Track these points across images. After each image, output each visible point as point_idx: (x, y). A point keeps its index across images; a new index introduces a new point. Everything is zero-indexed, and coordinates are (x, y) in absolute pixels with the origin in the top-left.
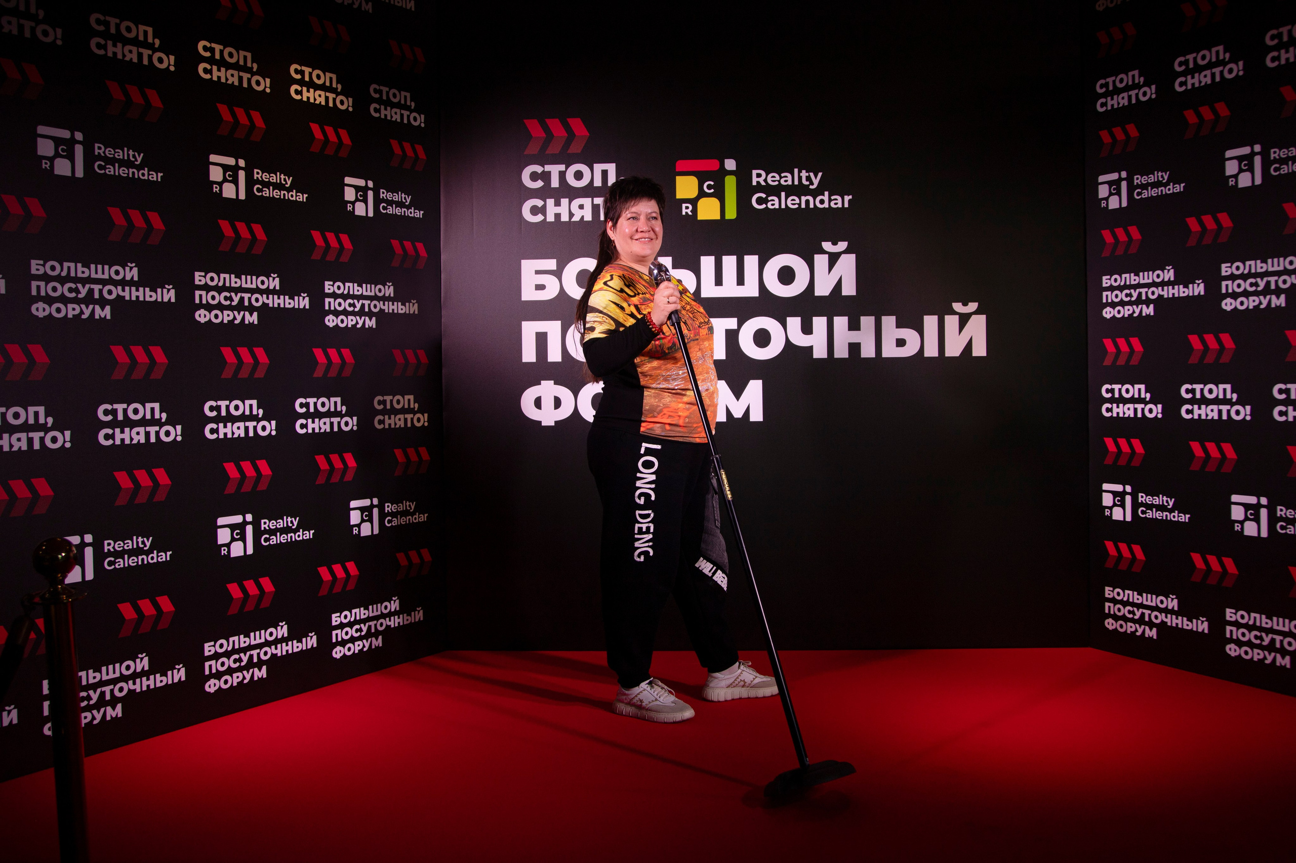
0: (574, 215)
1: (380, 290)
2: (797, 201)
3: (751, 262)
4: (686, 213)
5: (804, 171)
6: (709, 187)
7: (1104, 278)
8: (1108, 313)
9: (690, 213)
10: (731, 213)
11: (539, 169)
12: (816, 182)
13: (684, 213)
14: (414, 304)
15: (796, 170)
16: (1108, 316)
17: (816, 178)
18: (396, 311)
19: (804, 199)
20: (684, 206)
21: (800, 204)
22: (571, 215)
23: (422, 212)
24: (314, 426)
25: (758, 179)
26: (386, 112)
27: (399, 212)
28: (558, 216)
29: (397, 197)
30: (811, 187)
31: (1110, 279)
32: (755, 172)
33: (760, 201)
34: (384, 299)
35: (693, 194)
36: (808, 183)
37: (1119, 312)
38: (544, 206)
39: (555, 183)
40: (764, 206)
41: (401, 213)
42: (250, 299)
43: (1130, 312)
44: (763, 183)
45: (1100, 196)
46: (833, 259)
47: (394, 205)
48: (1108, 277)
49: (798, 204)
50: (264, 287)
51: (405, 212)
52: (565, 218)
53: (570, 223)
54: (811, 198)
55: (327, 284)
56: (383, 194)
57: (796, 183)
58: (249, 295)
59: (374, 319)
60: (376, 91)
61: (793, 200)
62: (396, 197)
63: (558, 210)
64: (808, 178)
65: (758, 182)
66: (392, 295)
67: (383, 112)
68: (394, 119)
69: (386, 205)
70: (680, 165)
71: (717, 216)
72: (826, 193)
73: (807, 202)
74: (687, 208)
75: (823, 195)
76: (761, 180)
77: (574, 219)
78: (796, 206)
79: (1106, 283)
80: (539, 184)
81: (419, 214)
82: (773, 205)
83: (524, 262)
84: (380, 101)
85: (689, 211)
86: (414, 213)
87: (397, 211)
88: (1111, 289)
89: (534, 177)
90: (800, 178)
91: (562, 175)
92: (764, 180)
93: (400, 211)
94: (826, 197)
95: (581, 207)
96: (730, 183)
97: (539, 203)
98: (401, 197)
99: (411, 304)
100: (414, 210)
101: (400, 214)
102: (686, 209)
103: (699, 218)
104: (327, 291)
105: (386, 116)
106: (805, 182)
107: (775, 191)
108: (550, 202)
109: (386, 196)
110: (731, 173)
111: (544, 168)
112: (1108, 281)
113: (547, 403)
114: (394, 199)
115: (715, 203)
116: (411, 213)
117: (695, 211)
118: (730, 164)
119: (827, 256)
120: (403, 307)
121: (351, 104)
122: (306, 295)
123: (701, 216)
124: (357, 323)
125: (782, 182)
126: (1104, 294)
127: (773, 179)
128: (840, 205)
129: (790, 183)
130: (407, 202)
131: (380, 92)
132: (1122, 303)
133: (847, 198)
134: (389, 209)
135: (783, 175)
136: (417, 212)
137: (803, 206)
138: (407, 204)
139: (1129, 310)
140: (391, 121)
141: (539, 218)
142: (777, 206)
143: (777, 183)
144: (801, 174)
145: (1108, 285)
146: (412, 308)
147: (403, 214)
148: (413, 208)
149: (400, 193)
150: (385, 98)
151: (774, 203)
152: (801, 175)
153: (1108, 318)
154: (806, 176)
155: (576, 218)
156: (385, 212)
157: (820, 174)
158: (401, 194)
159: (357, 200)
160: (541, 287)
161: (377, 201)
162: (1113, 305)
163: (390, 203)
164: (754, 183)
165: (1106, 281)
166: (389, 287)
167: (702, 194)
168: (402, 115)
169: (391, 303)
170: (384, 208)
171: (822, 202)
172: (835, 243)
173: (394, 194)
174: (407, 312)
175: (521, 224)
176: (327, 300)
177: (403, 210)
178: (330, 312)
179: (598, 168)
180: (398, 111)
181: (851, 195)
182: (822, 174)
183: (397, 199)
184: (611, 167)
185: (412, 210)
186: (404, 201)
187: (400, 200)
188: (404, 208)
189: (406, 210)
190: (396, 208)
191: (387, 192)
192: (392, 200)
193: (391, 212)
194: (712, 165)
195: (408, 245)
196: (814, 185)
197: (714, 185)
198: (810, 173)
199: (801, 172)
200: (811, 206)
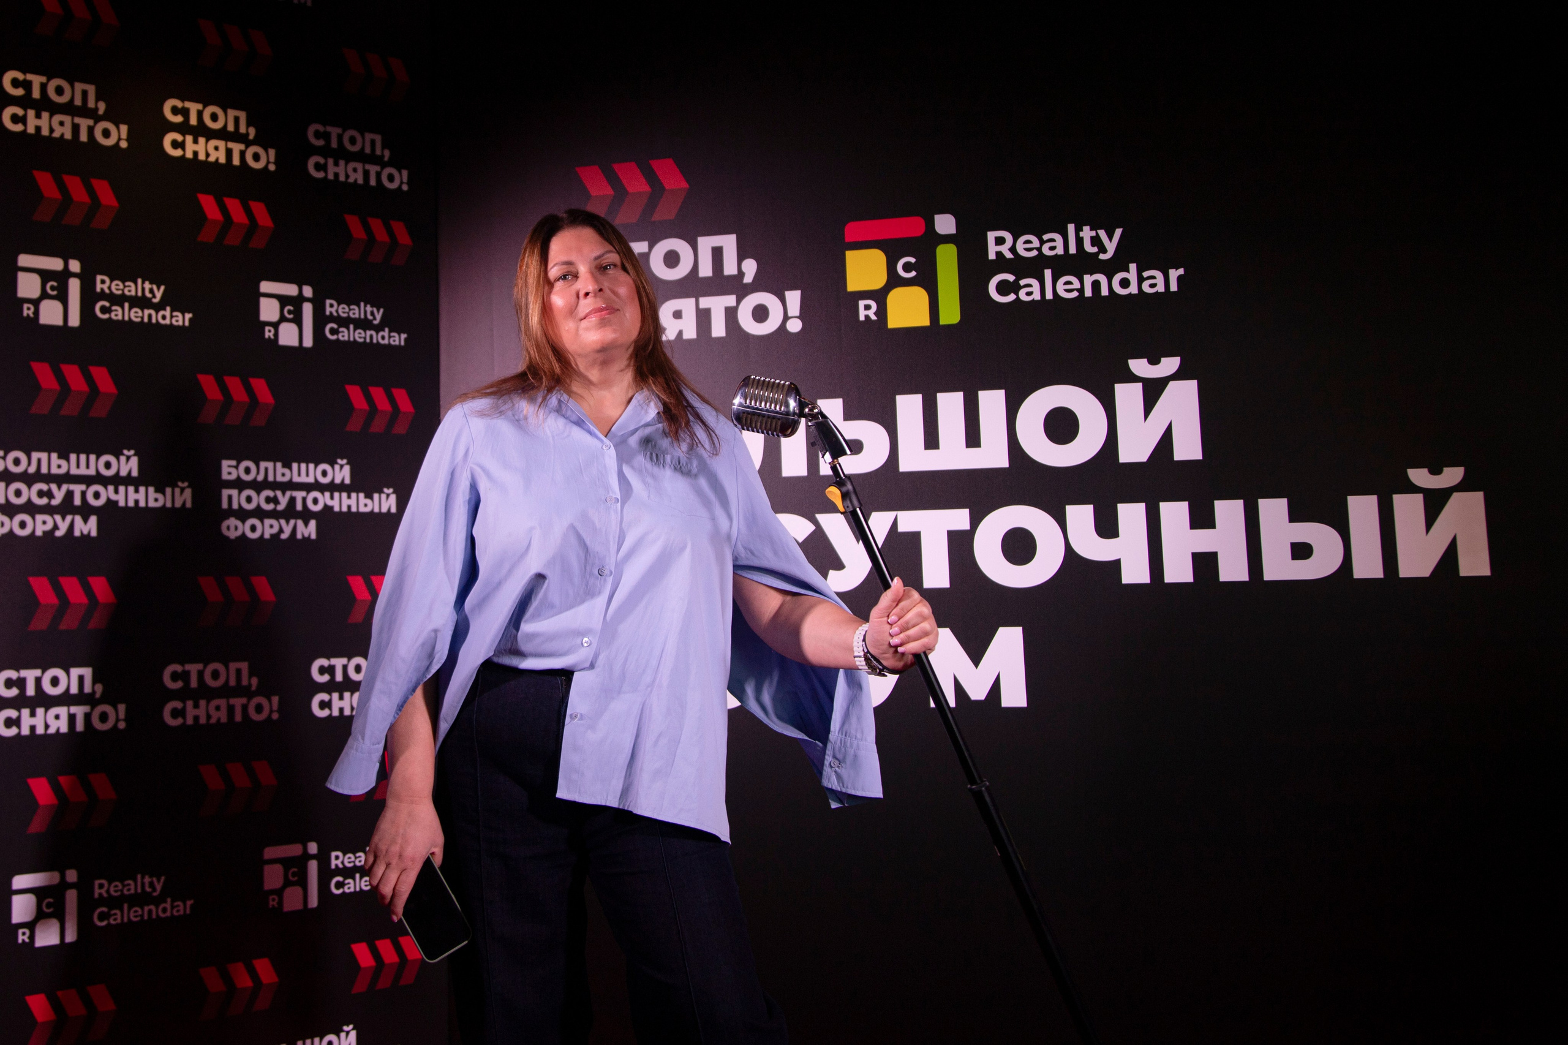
1: (324, 474)
2: (1076, 284)
3: (992, 402)
4: (867, 317)
5: (1086, 228)
6: (907, 267)
9: (874, 318)
10: (950, 314)
12: (1111, 247)
13: (862, 318)
14: (388, 495)
15: (1071, 228)
17: (1110, 237)
18: (354, 509)
19: (1088, 279)
20: (862, 303)
21: (1081, 290)
23: (404, 336)
24: (196, 712)
25: (1000, 248)
26: (336, 170)
27: (360, 338)
29: (357, 311)
30: (1102, 257)
32: (991, 236)
33: (1003, 288)
34: (332, 488)
35: (877, 279)
36: (1095, 250)
40: (1012, 297)
41: (365, 338)
42: (83, 494)
44: (1009, 255)
46: (1153, 391)
47: (352, 327)
49: (1077, 290)
50: (111, 473)
51: (371, 337)
54: (1102, 278)
55: (226, 464)
56: (331, 307)
57: (1073, 250)
58: (83, 487)
59: (313, 524)
60: (318, 134)
61: (1068, 283)
62: (355, 312)
64: (1096, 241)
65: (999, 254)
66: (347, 481)
67: (331, 169)
68: (350, 180)
69: (335, 326)
71: (924, 321)
72: (1133, 267)
73: (1096, 285)
74: (867, 307)
75: (1128, 271)
76: (1005, 249)
78: (1075, 294)
81: (398, 339)
82: (1029, 294)
84: (325, 151)
85: (871, 314)
86: (390, 337)
87: (357, 336)
90: (1079, 241)
92: (1010, 250)
93: (363, 335)
94: (1132, 274)
95: (678, 315)
96: (947, 258)
98: (366, 312)
99: (384, 496)
100: (390, 332)
101: (361, 340)
102: (866, 311)
103: (891, 324)
104: (225, 476)
105: (336, 175)
106: (1089, 248)
107: (1033, 267)
109: (337, 311)
110: (947, 239)
114: (352, 316)
115: (918, 296)
116: (383, 338)
117: (882, 312)
118: (945, 224)
119: (1138, 386)
120: (368, 501)
121: (274, 160)
122: (186, 484)
124: (281, 531)
125: (1046, 250)
127: (1026, 246)
128: (1161, 288)
129: (1060, 251)
130: (375, 319)
131: (325, 136)
133: (1174, 274)
134: (343, 332)
135: (1045, 237)
136: (394, 337)
137: (1088, 293)
138: (376, 322)
140: (345, 183)
142: (1037, 296)
143: (1035, 253)
144: (1081, 234)
146: (385, 503)
147: (368, 340)
148: (387, 329)
149: (362, 304)
150: (334, 145)
151: (1031, 291)
152: (1081, 236)
154: (1092, 238)
156: (334, 337)
157: (1118, 232)
158: (365, 306)
159: (283, 319)
161: (320, 319)
163: (344, 322)
164: (992, 256)
166: (342, 466)
167: (894, 281)
168: (366, 173)
169: (344, 495)
170: (333, 331)
171: (1125, 283)
172: (1154, 361)
173: (352, 307)
174: (376, 510)
176: (226, 493)
177: (369, 333)
178: (230, 513)
179: (706, 243)
180: (359, 166)
181: (1181, 268)
182: (1123, 232)
183: (357, 316)
184: (729, 243)
185: (386, 333)
186: (370, 317)
187: (362, 316)
188: (370, 330)
189: (373, 333)
190: (355, 330)
191: (339, 304)
192: (349, 317)
193: (346, 338)
194: (911, 227)
195: (378, 393)
196: (1108, 253)
197: (915, 262)
198: (1098, 231)
199: (1082, 231)
200: (1105, 292)
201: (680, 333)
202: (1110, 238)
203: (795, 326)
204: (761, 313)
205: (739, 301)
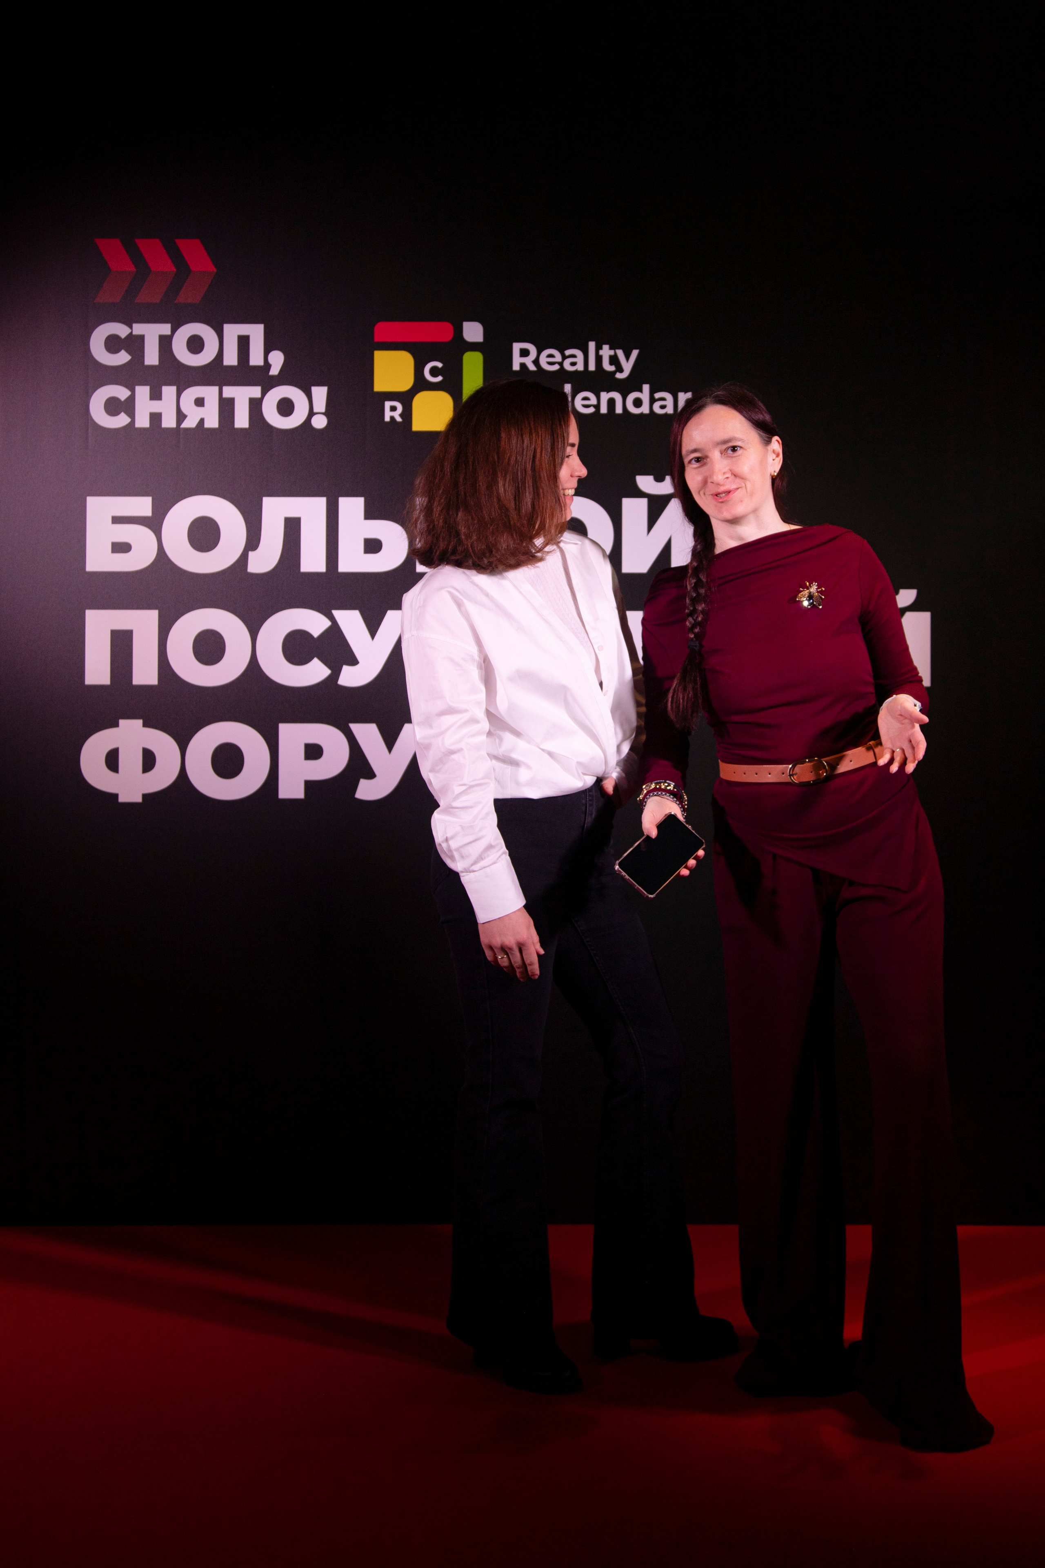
0: (185, 417)
2: (593, 400)
4: (392, 418)
5: (606, 347)
6: (434, 372)
9: (399, 419)
11: (121, 330)
12: (628, 366)
13: (387, 419)
15: (592, 345)
17: (627, 357)
19: (605, 396)
20: (388, 404)
21: (597, 407)
22: (181, 416)
25: (524, 360)
28: (156, 418)
30: (619, 376)
32: (517, 347)
35: (405, 383)
36: (612, 368)
38: (131, 400)
39: (152, 357)
44: (532, 368)
46: (657, 506)
49: (594, 406)
52: (169, 421)
53: (177, 431)
54: (617, 396)
57: (592, 367)
61: (586, 399)
63: (156, 406)
64: (614, 360)
65: (523, 365)
70: (383, 329)
72: (646, 388)
73: (611, 403)
74: (393, 409)
75: (641, 391)
76: (529, 361)
77: (186, 425)
78: (591, 410)
80: (123, 358)
83: (92, 501)
85: (397, 415)
89: (113, 344)
90: (599, 359)
91: (165, 343)
92: (533, 362)
94: (645, 395)
95: (200, 402)
96: (473, 366)
97: (121, 393)
102: (392, 412)
103: (416, 427)
106: (608, 367)
108: (143, 392)
110: (473, 347)
111: (131, 327)
113: (130, 760)
115: (443, 401)
117: (407, 414)
118: (473, 332)
119: (644, 502)
123: (418, 425)
125: (567, 366)
127: (549, 360)
129: (580, 367)
135: (568, 352)
137: (604, 410)
141: (122, 420)
143: (556, 367)
144: (601, 352)
152: (600, 354)
154: (610, 356)
155: (190, 423)
157: (635, 353)
160: (121, 548)
164: (516, 367)
167: (421, 384)
171: (638, 403)
172: (659, 479)
175: (87, 430)
179: (232, 331)
181: (690, 392)
182: (639, 352)
184: (256, 332)
194: (440, 332)
196: (625, 372)
197: (442, 368)
198: (617, 350)
199: (602, 349)
200: (619, 410)
201: (203, 421)
203: (320, 422)
204: (285, 407)
205: (264, 393)
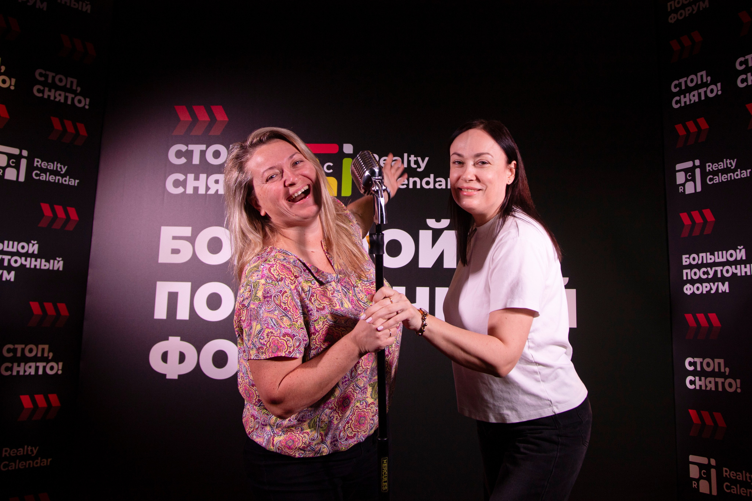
0: (210, 188)
1: (23, 248)
5: (412, 156)
6: (329, 168)
7: (684, 257)
8: (688, 290)
10: (347, 191)
11: (183, 148)
12: (423, 165)
14: (58, 262)
15: (406, 155)
16: (688, 292)
18: (38, 267)
22: (208, 189)
23: (77, 181)
26: (49, 93)
27: (52, 180)
28: (196, 189)
30: (419, 170)
31: (689, 258)
34: (27, 255)
36: (416, 166)
37: (698, 289)
38: (185, 180)
39: (196, 160)
41: (55, 180)
43: (708, 289)
45: (678, 183)
46: (437, 234)
47: (48, 174)
48: (687, 256)
49: (406, 185)
51: (59, 180)
52: (202, 191)
53: (206, 195)
54: (418, 180)
56: (37, 162)
59: (13, 273)
60: (41, 75)
62: (51, 166)
63: (196, 184)
64: (416, 162)
66: (36, 252)
67: (47, 94)
68: (57, 100)
69: (39, 173)
71: (334, 194)
72: (432, 176)
73: (415, 183)
75: (429, 177)
77: (209, 192)
78: (405, 186)
79: (686, 262)
80: (183, 161)
81: (74, 182)
83: (163, 228)
84: (44, 84)
86: (69, 181)
87: (50, 178)
88: (690, 267)
89: (179, 154)
91: (203, 154)
93: (54, 178)
94: (431, 179)
95: (217, 182)
96: (347, 165)
97: (181, 177)
98: (57, 167)
99: (56, 262)
100: (69, 178)
101: (53, 181)
105: (49, 96)
106: (413, 166)
108: (191, 177)
109: (40, 165)
110: (348, 156)
111: (188, 147)
112: (687, 260)
113: (173, 357)
114: (49, 167)
115: (333, 181)
116: (65, 181)
118: (348, 148)
119: (431, 232)
120: (47, 264)
121: (13, 83)
126: (685, 271)
130: (62, 171)
131: (46, 76)
132: (701, 281)
134: (43, 176)
136: (72, 181)
138: (62, 173)
139: (706, 287)
140: (54, 101)
141: (180, 190)
145: (687, 263)
146: (58, 264)
147: (57, 181)
148: (68, 177)
149: (56, 163)
150: (50, 81)
153: (689, 294)
154: (415, 161)
155: (212, 192)
156: (38, 178)
157: (427, 159)
158: (57, 164)
159: (8, 165)
160: (175, 251)
161: (30, 168)
162: (692, 282)
163: (44, 171)
165: (686, 260)
166: (33, 245)
168: (66, 98)
169: (33, 259)
170: (37, 175)
171: (428, 183)
172: (438, 221)
173: (49, 164)
174: (51, 268)
175: (164, 195)
177: (57, 178)
180: (63, 94)
182: (429, 159)
183: (52, 168)
185: (67, 179)
186: (59, 170)
187: (55, 169)
188: (58, 176)
189: (60, 178)
190: (50, 176)
191: (42, 162)
192: (47, 168)
193: (44, 179)
194: (332, 149)
195: (59, 209)
196: (421, 168)
197: (333, 166)
198: (418, 158)
199: (410, 157)
200: (418, 186)
201: (217, 191)
202: (423, 161)
